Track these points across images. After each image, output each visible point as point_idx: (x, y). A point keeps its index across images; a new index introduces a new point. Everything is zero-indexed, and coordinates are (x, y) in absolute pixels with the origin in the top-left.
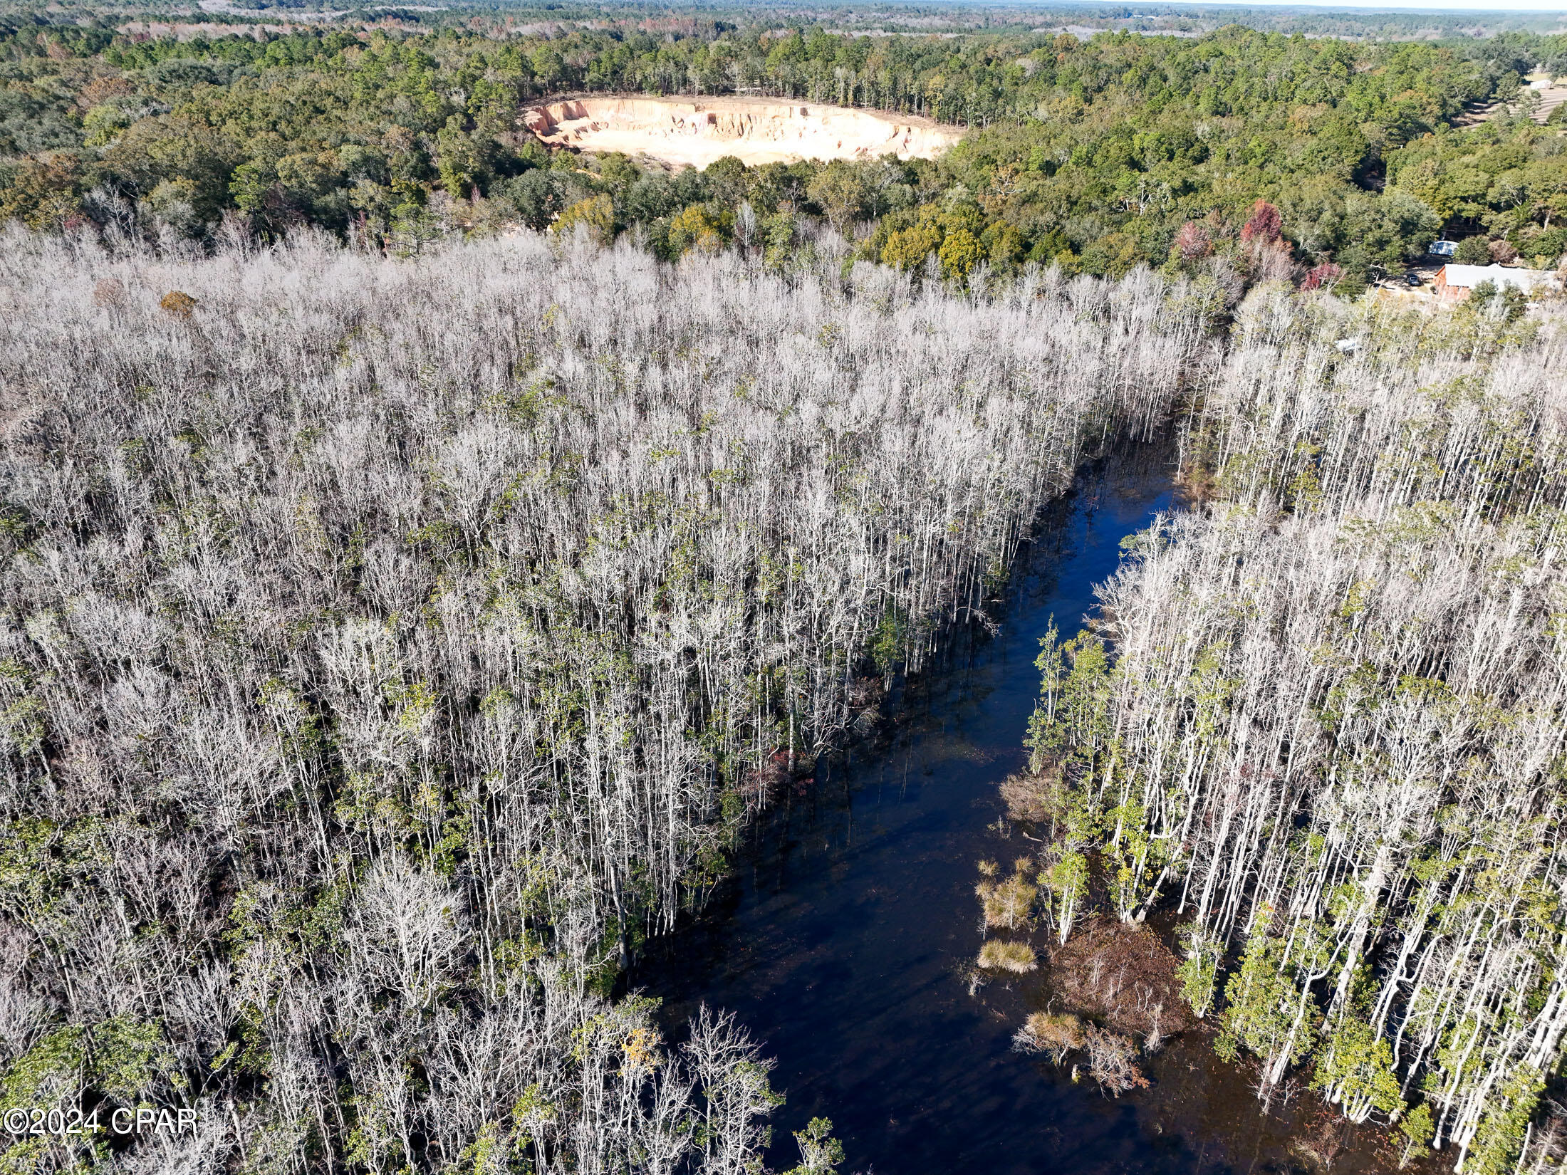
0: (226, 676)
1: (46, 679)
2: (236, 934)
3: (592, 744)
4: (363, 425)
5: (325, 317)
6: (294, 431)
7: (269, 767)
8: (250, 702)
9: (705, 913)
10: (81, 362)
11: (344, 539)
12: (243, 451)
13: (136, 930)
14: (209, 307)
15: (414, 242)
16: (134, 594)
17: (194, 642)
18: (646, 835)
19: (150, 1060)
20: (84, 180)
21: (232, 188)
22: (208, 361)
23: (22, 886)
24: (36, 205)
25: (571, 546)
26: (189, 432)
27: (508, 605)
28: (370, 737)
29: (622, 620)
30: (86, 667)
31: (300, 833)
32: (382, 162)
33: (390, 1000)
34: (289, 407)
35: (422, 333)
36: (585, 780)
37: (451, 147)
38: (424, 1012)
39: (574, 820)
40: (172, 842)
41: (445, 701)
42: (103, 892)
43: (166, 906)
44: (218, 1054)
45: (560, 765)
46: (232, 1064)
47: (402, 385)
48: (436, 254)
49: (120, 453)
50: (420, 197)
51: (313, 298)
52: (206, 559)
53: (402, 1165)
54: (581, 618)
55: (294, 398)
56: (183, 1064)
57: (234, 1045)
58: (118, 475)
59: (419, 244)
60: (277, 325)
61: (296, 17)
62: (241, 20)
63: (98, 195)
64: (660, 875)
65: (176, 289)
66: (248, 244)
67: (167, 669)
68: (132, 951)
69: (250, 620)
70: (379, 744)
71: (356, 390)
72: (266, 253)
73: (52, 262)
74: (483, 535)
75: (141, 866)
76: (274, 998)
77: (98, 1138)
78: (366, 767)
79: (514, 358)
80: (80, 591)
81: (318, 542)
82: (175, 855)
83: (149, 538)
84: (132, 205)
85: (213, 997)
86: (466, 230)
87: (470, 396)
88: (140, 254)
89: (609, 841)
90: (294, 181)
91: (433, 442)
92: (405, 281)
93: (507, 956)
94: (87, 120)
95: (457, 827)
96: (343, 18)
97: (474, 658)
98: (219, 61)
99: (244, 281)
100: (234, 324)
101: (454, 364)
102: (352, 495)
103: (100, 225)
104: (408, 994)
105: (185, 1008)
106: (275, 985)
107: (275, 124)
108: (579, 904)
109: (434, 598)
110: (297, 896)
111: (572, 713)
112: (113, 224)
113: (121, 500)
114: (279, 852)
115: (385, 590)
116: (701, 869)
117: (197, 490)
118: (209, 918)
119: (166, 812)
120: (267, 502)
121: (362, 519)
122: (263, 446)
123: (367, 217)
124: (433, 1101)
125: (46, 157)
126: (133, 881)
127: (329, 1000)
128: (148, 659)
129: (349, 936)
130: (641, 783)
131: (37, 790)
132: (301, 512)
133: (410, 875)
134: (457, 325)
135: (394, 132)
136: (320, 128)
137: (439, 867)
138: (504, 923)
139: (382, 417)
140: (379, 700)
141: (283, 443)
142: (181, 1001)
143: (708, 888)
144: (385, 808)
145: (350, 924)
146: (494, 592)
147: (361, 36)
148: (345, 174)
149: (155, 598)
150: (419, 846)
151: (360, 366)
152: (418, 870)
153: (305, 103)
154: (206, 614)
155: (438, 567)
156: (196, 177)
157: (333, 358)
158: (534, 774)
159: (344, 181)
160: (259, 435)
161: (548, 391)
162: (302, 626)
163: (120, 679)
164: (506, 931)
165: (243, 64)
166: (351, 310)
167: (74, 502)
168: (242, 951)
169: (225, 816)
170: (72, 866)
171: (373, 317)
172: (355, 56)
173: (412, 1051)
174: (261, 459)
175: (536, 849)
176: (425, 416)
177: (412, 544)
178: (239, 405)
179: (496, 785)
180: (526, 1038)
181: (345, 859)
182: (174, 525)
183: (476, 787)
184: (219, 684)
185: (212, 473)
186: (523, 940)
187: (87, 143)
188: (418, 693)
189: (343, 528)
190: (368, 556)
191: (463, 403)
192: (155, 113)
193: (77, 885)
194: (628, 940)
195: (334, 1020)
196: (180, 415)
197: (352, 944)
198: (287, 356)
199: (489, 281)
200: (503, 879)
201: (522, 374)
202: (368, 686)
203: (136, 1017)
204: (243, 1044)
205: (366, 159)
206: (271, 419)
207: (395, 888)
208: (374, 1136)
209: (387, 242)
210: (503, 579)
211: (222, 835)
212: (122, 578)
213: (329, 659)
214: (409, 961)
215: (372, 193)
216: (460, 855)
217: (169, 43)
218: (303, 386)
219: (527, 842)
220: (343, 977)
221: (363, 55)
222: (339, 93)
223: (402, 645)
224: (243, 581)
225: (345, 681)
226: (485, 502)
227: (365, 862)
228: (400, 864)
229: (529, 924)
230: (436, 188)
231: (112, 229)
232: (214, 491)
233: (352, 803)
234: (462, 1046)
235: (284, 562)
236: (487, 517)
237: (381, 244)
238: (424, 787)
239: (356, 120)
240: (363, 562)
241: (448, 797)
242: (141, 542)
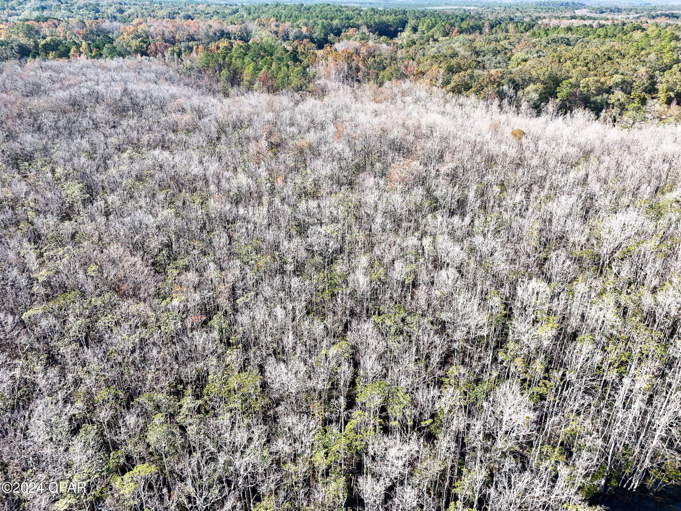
0: (479, 283)
1: (422, 260)
2: (446, 380)
3: (626, 381)
4: (574, 198)
5: (576, 149)
6: (543, 194)
7: (481, 324)
8: (483, 296)
9: (657, 493)
10: (475, 150)
11: (545, 244)
12: (519, 197)
13: (416, 360)
14: (529, 137)
15: (631, 122)
16: (460, 240)
17: (473, 265)
18: (638, 438)
19: (404, 408)
20: (503, 81)
21: (558, 89)
22: (520, 159)
23: (390, 327)
24: (482, 90)
25: (655, 282)
26: (502, 185)
27: (609, 299)
28: (524, 330)
29: (669, 328)
30: (435, 261)
31: (482, 355)
32: (631, 84)
33: (491, 439)
34: (544, 184)
35: (618, 164)
36: (616, 396)
37: (670, 79)
38: (503, 453)
39: (603, 411)
40: (438, 335)
41: (561, 329)
42: (411, 341)
43: (428, 357)
44: (425, 420)
45: (606, 383)
46: (428, 427)
47: (598, 185)
48: (640, 129)
49: (475, 187)
50: (643, 101)
51: (573, 140)
52: (489, 235)
53: (472, 507)
54: (645, 319)
55: (548, 180)
56: (413, 417)
57: (431, 420)
58: (471, 195)
59: (634, 123)
60: (553, 149)
61: (616, 17)
62: (590, 18)
63: (505, 88)
64: (638, 461)
65: (520, 128)
66: (555, 114)
67: (460, 272)
68: (412, 367)
69: (496, 264)
70: (527, 335)
71: (576, 183)
72: (561, 118)
73: (480, 111)
74: (610, 262)
75: (426, 338)
76: (450, 411)
77: (380, 424)
78: (517, 342)
79: (662, 185)
80: (443, 234)
81: (534, 243)
82: (437, 340)
83: (472, 221)
84: (516, 93)
85: (431, 399)
86: (661, 120)
87: (630, 198)
88: (512, 112)
89: (617, 430)
90: (586, 89)
91: (602, 214)
92: (619, 139)
93: (547, 452)
94: (512, 58)
95: (546, 385)
96: (638, 18)
97: (583, 316)
98: (574, 36)
99: (547, 129)
100: (536, 145)
101: (628, 182)
102: (556, 228)
103: (501, 99)
104: (499, 441)
105: (421, 397)
106: (452, 407)
107: (587, 63)
108: (590, 450)
109: (575, 283)
110: (472, 378)
111: (622, 362)
112: (506, 100)
113: (469, 205)
114: (472, 358)
115: (554, 271)
116: (664, 471)
117: (497, 209)
118: (440, 369)
119: (440, 323)
120: (521, 220)
121: (556, 239)
122: (528, 198)
123: (613, 108)
124: (492, 491)
125: (493, 72)
126: (421, 343)
127: (469, 425)
128: (455, 266)
129: (485, 404)
130: (646, 412)
131: (405, 297)
132: (532, 228)
133: (518, 394)
134: (638, 164)
135: (642, 70)
136: (607, 66)
137: (531, 398)
138: (550, 437)
139: (583, 198)
140: (533, 316)
141: (536, 198)
142: (421, 394)
143: (664, 483)
144: (519, 362)
145: (487, 400)
146: (605, 290)
147: (644, 26)
148: (610, 88)
149: (466, 244)
150: (526, 384)
151: (583, 173)
152: (522, 394)
153: (605, 55)
154: (481, 256)
155: (582, 270)
156: (545, 84)
157: (572, 167)
158: (590, 380)
159: (609, 91)
160: (528, 192)
161: (674, 205)
162: (514, 274)
163: (444, 269)
164: (551, 441)
165: (584, 37)
166: (588, 147)
167: (453, 201)
168: (446, 388)
169: (459, 335)
170: (406, 328)
171: (597, 153)
172: (637, 35)
173: (492, 465)
174: (525, 202)
175: (579, 414)
176: (604, 202)
177: (574, 256)
178: (525, 179)
179: (571, 376)
180: (542, 493)
181: (495, 374)
182: (482, 218)
183: (561, 373)
184: (475, 285)
185: (504, 203)
186: (557, 449)
187: (510, 67)
188: (551, 321)
189: (547, 240)
190: (553, 255)
191: (625, 200)
192: (540, 56)
193: (405, 335)
194: (608, 480)
195: (467, 433)
196: (501, 178)
197: (485, 408)
198: (552, 163)
199: (664, 146)
200: (557, 418)
201: (663, 193)
202: (531, 309)
203: (405, 391)
204: (434, 422)
205: (624, 82)
206: (535, 188)
207: (510, 397)
208: (466, 488)
209: (618, 120)
210: (612, 286)
211: (455, 341)
212: (458, 233)
213: (519, 291)
214: (504, 428)
215: (620, 97)
216: (542, 398)
217: (556, 28)
218: (554, 177)
219: (575, 409)
220: (477, 419)
221: (642, 34)
222: (622, 52)
223: (552, 298)
224: (499, 249)
225: (522, 303)
226: (618, 248)
227: (502, 379)
228: (516, 387)
229: (562, 444)
230: (653, 98)
231: (505, 101)
232: (502, 210)
233: (506, 353)
234: (513, 477)
235: (517, 246)
236: (615, 255)
237: (615, 121)
238: (538, 361)
239: (626, 65)
240: (549, 257)
241: (547, 370)
242: (469, 222)
